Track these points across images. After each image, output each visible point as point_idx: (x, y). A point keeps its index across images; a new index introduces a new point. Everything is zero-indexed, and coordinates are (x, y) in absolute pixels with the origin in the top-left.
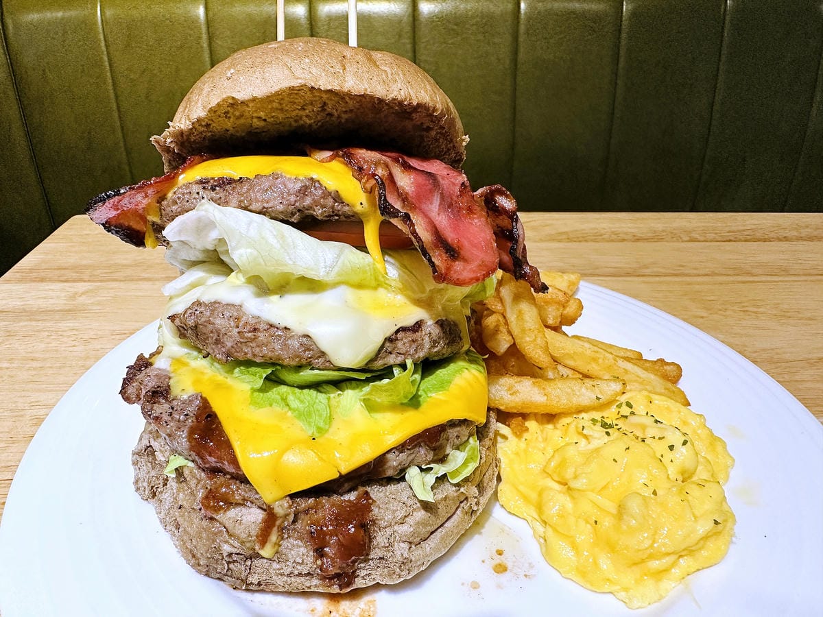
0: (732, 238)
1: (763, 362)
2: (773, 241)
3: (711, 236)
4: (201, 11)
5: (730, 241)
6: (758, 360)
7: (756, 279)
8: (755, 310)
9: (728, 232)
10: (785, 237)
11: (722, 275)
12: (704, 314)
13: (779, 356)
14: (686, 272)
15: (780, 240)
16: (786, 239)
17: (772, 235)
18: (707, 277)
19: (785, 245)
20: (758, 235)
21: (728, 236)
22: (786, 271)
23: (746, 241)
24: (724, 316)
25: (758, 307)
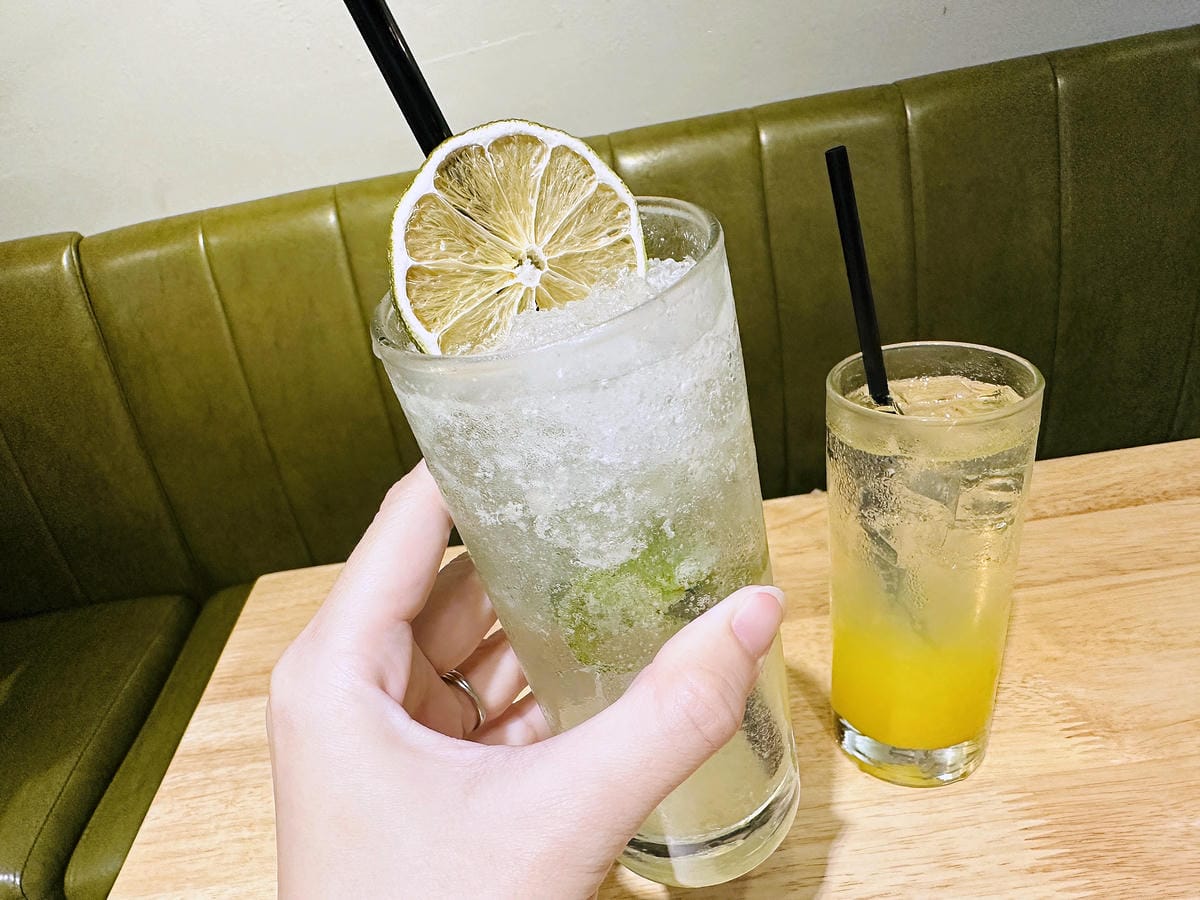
0: (1092, 506)
1: (1136, 728)
2: (1150, 502)
3: (1062, 506)
4: (332, 218)
5: (1090, 510)
6: (1130, 727)
7: (1125, 579)
8: (1126, 637)
9: (1086, 494)
10: (1164, 493)
11: (1079, 577)
12: (1058, 654)
13: (1156, 717)
14: (1032, 578)
15: (1158, 500)
16: (1167, 496)
17: (1147, 491)
18: (1059, 585)
19: (1163, 507)
20: (1129, 493)
21: (1084, 501)
22: (1165, 560)
23: (1111, 507)
24: (1083, 652)
25: (1129, 631)
